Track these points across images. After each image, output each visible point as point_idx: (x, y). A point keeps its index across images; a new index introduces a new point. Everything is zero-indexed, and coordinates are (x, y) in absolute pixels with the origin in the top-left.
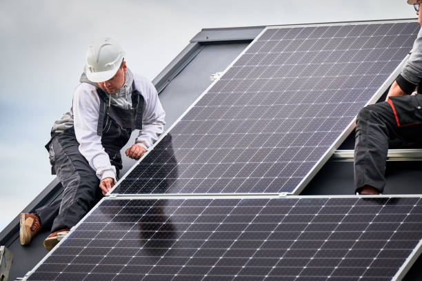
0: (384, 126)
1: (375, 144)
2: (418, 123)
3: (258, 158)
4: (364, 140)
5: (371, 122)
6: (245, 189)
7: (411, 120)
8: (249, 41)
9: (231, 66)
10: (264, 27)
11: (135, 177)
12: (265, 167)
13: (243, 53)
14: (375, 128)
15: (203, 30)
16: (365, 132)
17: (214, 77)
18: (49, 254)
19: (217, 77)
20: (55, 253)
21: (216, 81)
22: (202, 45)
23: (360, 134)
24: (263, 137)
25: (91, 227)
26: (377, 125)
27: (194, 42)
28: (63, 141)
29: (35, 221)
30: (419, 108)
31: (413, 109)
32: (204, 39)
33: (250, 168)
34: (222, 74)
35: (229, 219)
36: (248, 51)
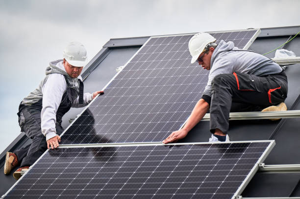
0: (230, 88)
1: (224, 101)
2: (251, 90)
3: (148, 120)
4: (217, 97)
5: (222, 85)
6: (140, 140)
7: (247, 87)
8: (140, 46)
9: (129, 62)
10: (149, 37)
11: (69, 134)
12: (152, 126)
13: (137, 53)
14: (224, 89)
15: (111, 40)
16: (217, 92)
17: (119, 69)
18: (16, 184)
19: (120, 69)
20: (19, 183)
21: (119, 72)
22: (111, 49)
23: (214, 93)
24: (151, 106)
25: (43, 166)
26: (225, 87)
27: (105, 47)
28: (31, 110)
29: (15, 159)
30: (253, 81)
31: (249, 81)
32: (112, 46)
33: (142, 126)
34: (123, 67)
35: (130, 159)
36: (139, 53)
